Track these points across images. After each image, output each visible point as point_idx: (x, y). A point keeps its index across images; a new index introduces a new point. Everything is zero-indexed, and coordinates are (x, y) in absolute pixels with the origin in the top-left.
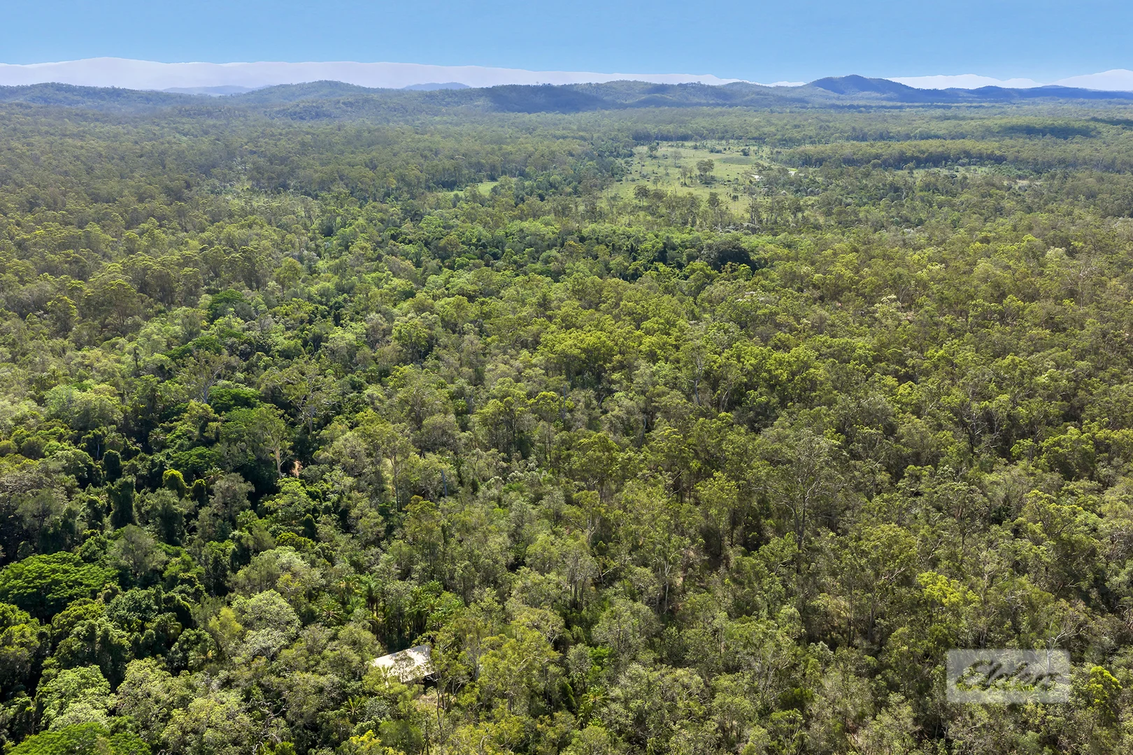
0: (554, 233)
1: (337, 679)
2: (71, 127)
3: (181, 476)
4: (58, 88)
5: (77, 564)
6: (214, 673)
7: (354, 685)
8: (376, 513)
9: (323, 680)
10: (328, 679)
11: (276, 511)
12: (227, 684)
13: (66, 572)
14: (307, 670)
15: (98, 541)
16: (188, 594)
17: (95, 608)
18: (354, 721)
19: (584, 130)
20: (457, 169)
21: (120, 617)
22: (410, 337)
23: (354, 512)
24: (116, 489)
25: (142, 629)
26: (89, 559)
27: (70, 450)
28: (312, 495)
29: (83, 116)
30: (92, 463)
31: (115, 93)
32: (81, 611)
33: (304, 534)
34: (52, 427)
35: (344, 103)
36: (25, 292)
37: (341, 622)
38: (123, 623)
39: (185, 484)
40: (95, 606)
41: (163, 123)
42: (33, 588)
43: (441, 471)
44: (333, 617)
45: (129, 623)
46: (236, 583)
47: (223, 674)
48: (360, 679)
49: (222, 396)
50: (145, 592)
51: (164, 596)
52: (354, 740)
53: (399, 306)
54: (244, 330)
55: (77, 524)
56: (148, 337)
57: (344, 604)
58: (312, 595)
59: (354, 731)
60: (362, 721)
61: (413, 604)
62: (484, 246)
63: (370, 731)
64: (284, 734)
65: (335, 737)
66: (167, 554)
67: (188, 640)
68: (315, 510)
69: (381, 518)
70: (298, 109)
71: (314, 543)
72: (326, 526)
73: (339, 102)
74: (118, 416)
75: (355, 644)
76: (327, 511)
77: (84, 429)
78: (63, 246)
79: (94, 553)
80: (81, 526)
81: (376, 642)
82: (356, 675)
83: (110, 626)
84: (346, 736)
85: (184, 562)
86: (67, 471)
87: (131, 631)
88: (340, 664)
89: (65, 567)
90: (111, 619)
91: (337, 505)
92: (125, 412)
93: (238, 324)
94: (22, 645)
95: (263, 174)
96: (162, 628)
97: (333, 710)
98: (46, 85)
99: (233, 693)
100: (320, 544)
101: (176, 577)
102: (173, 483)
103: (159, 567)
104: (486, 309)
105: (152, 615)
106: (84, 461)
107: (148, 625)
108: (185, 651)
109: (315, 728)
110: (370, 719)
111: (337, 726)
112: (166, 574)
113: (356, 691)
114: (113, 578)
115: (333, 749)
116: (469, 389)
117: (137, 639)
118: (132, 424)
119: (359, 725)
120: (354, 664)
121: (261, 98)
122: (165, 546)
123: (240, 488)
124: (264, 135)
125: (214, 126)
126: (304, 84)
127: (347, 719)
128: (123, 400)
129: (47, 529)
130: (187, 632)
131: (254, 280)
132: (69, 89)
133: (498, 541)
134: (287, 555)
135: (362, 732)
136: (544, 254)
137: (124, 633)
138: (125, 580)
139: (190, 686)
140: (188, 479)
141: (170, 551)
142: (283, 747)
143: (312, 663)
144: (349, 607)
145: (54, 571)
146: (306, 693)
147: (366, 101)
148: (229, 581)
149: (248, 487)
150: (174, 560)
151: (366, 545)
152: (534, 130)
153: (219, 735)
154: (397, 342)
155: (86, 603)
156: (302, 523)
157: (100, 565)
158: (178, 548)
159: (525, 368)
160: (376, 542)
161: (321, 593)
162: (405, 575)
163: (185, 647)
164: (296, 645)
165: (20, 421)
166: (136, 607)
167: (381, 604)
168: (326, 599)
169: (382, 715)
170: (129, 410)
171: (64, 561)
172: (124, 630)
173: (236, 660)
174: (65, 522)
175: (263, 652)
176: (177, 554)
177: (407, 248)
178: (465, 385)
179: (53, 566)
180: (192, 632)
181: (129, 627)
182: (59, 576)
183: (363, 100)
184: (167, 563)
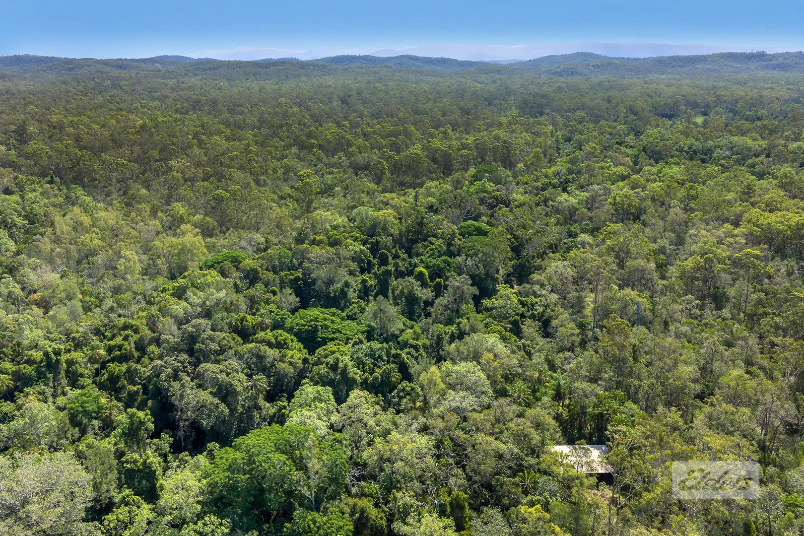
0: (760, 146)
1: (516, 450)
2: (412, 78)
3: (427, 274)
4: (410, 58)
5: (343, 319)
6: (415, 418)
7: (532, 461)
8: (574, 326)
9: (503, 447)
10: (507, 447)
11: (492, 309)
12: (424, 429)
13: (333, 322)
14: (491, 434)
15: (360, 306)
16: (412, 356)
17: (345, 349)
18: (526, 493)
19: (791, 84)
20: (676, 104)
21: (358, 358)
22: (623, 205)
23: (554, 323)
24: (380, 274)
25: (372, 372)
26: (350, 318)
27: (358, 247)
28: (523, 304)
29: (421, 73)
30: (372, 259)
31: (442, 61)
32: (335, 348)
33: (511, 331)
34: (352, 232)
35: (593, 66)
36: (360, 159)
37: (528, 405)
38: (360, 363)
39: (429, 280)
40: (344, 349)
41: (468, 77)
42: (309, 326)
43: (637, 304)
44: (523, 399)
45: (364, 365)
46: (449, 353)
47: (422, 420)
48: (538, 457)
49: (469, 227)
50: (380, 345)
51: (393, 352)
52: (523, 509)
53: (616, 184)
54: (494, 191)
55: (349, 293)
56: (428, 189)
57: (534, 391)
58: (509, 378)
59: (524, 501)
60: (534, 495)
61: (596, 406)
62: (695, 152)
63: (539, 506)
64: (462, 485)
65: (506, 501)
66: (404, 325)
67: (404, 390)
68: (522, 316)
69: (578, 331)
70: (559, 70)
71: (518, 340)
72: (530, 328)
73: (589, 65)
74: (395, 231)
75: (538, 426)
76: (533, 317)
77: (372, 236)
78: (389, 135)
79: (355, 314)
80: (352, 295)
81: (558, 429)
82: (534, 452)
83: (350, 364)
84: (516, 503)
85: (415, 332)
86: (353, 259)
87: (364, 371)
88: (521, 438)
89: (333, 318)
90: (352, 359)
91: (542, 314)
92: (400, 230)
93: (490, 186)
94: (291, 363)
95: (527, 105)
96: (387, 375)
97: (508, 477)
98: (403, 56)
99: (426, 437)
100: (523, 341)
101: (407, 342)
102: (420, 277)
103: (396, 332)
104: (693, 192)
105: (381, 364)
106: (366, 256)
107: (376, 370)
108: (401, 398)
109: (489, 487)
110: (540, 495)
111: (509, 492)
112: (400, 339)
113: (531, 466)
114: (363, 333)
115: (502, 511)
116: (670, 248)
117: (367, 379)
118: (404, 239)
119: (530, 497)
120: (534, 442)
121: (534, 64)
122: (404, 319)
123: (468, 289)
124: (532, 83)
125: (500, 79)
126: (566, 54)
127: (520, 489)
128: (401, 223)
129: (329, 293)
130: (405, 383)
131: (508, 163)
132: (416, 59)
133: (687, 371)
134: (492, 340)
135: (532, 504)
136: (750, 161)
137: (358, 371)
138: (370, 335)
139: (395, 424)
140: (432, 278)
141: (407, 324)
142: (458, 496)
143: (497, 430)
144: (538, 394)
145: (325, 319)
146: (486, 454)
147: (609, 64)
148: (443, 351)
149: (475, 290)
150: (409, 331)
151: (561, 350)
152: (745, 83)
153: (407, 469)
154: (611, 207)
155: (339, 344)
156: (510, 323)
157: (357, 323)
158: (414, 323)
159: (726, 237)
160: (571, 349)
161: (516, 379)
162: (594, 380)
163: (401, 394)
164: (486, 411)
165: (335, 228)
166: (372, 355)
167: (567, 402)
168: (519, 384)
169: (553, 494)
170: (404, 229)
171: (334, 314)
172: (359, 369)
173: (435, 411)
174: (342, 290)
175: (457, 410)
176: (412, 328)
177: (628, 151)
178: (667, 246)
179: (326, 316)
180: (409, 384)
181: (363, 368)
182: (328, 323)
183: (607, 64)
184: (403, 331)
